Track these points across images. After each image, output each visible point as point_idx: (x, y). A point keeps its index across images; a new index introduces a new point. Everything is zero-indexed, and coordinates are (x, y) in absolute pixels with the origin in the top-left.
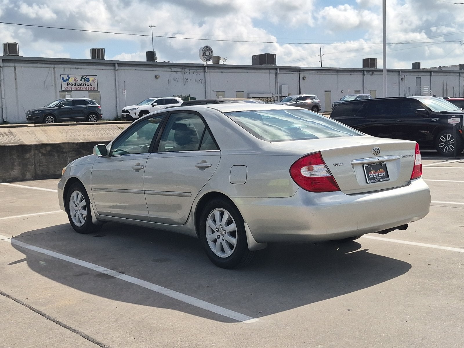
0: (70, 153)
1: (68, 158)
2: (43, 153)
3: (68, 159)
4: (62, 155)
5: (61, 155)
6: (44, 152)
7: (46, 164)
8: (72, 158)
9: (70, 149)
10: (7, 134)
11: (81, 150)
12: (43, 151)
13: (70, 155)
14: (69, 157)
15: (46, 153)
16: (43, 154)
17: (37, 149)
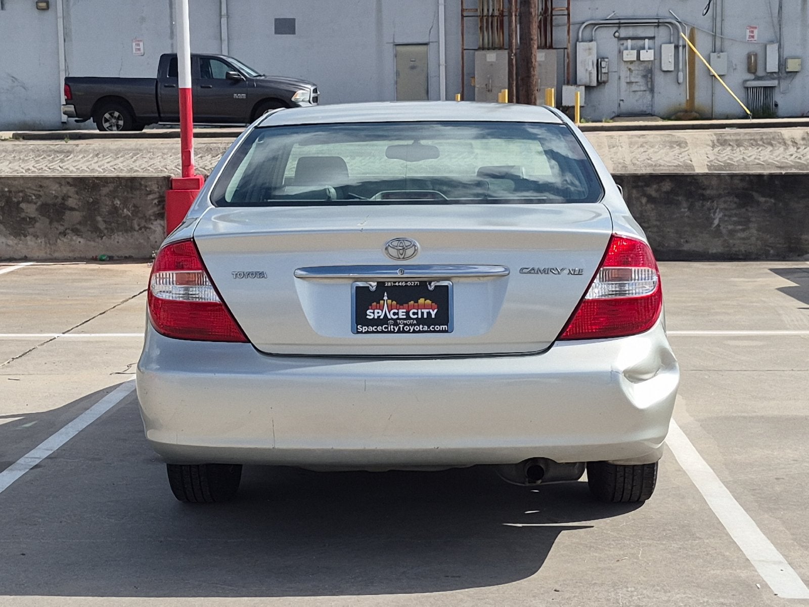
0: (723, 199)
1: (714, 213)
2: (651, 196)
3: (717, 214)
4: (700, 205)
5: (696, 203)
6: (654, 194)
7: (658, 223)
8: (727, 213)
9: (725, 189)
10: (796, 143)
11: (754, 194)
12: (652, 191)
13: (722, 206)
14: (718, 210)
15: (658, 196)
16: (651, 199)
17: (634, 187)
